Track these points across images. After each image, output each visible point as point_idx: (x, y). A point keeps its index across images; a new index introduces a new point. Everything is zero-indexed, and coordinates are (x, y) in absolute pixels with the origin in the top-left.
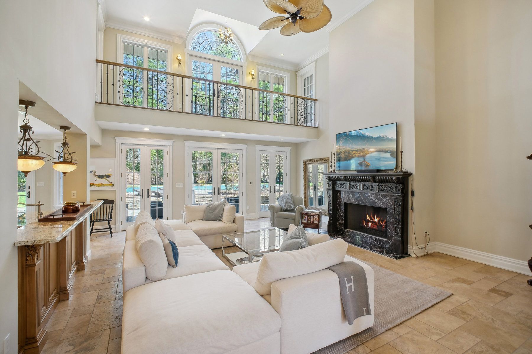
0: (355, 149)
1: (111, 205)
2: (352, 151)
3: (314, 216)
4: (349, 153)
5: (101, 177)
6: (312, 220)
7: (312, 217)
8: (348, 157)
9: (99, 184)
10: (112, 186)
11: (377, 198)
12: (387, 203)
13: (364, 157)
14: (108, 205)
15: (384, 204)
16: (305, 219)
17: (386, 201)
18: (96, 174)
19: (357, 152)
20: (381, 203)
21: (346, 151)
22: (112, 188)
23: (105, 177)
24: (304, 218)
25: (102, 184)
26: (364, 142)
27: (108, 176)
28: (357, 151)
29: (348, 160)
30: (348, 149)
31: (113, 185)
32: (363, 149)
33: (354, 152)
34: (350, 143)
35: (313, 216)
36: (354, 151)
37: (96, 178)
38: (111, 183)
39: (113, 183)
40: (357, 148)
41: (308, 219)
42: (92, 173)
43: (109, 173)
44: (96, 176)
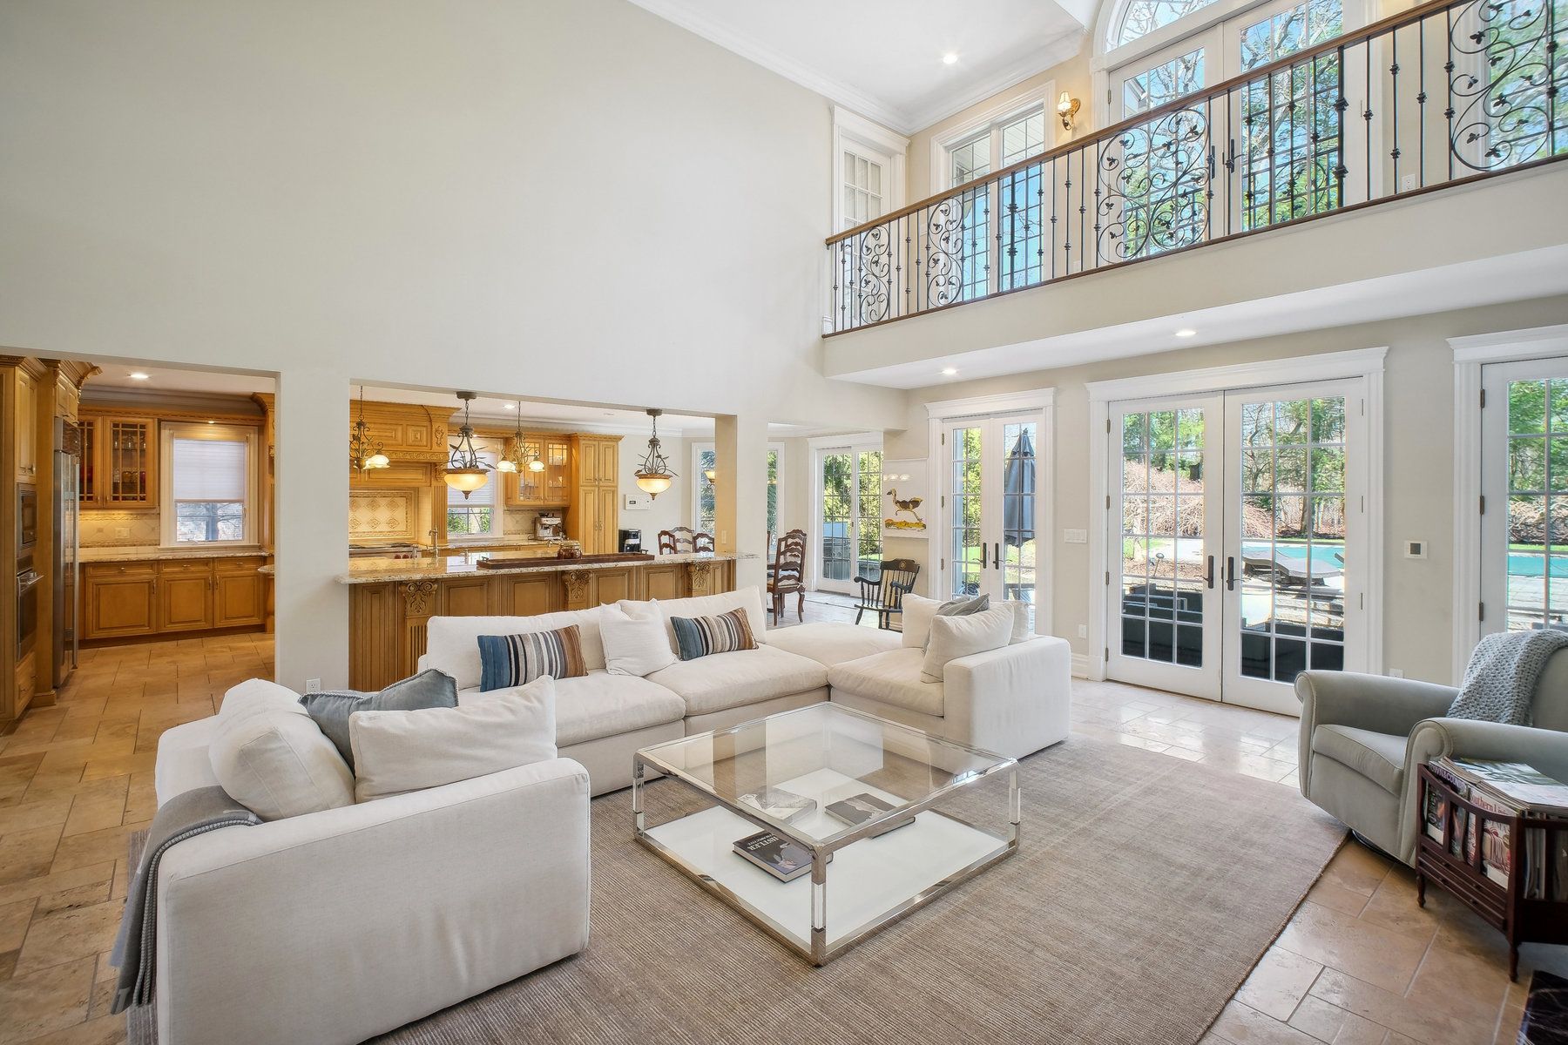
1: (911, 575)
5: (904, 505)
9: (901, 523)
22: (922, 534)
23: (911, 506)
25: (906, 524)
27: (916, 503)
37: (897, 508)
38: (920, 520)
39: (923, 522)
42: (892, 496)
43: (917, 497)
44: (897, 502)
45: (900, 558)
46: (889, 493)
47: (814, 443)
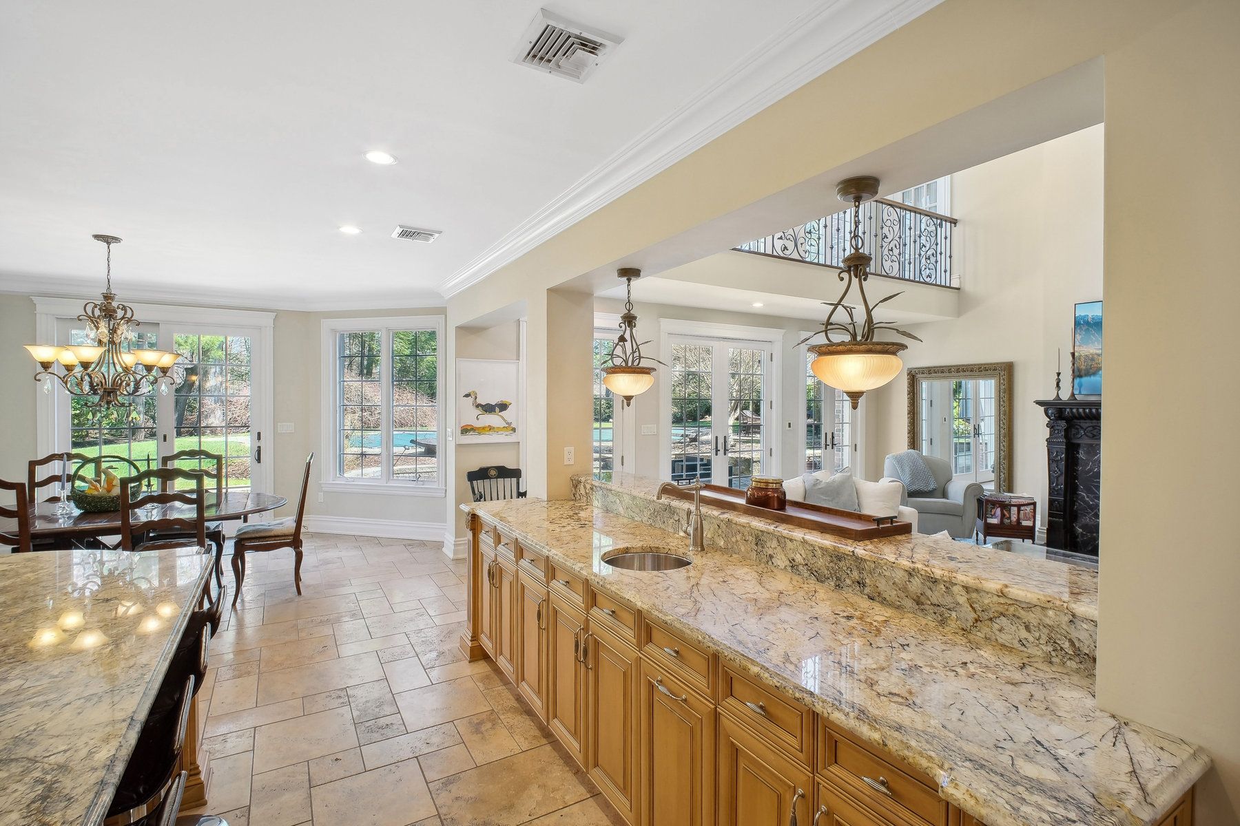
1: (514, 480)
3: (1022, 508)
5: (488, 409)
6: (1014, 518)
7: (1014, 510)
9: (484, 428)
10: (511, 432)
14: (508, 480)
16: (993, 516)
18: (479, 401)
22: (512, 438)
23: (497, 410)
24: (993, 513)
25: (491, 428)
27: (503, 407)
31: (514, 430)
35: (1019, 506)
37: (479, 411)
38: (509, 424)
39: (512, 426)
41: (1003, 515)
42: (470, 400)
43: (505, 399)
44: (478, 406)
45: (489, 465)
46: (467, 396)
47: (327, 324)
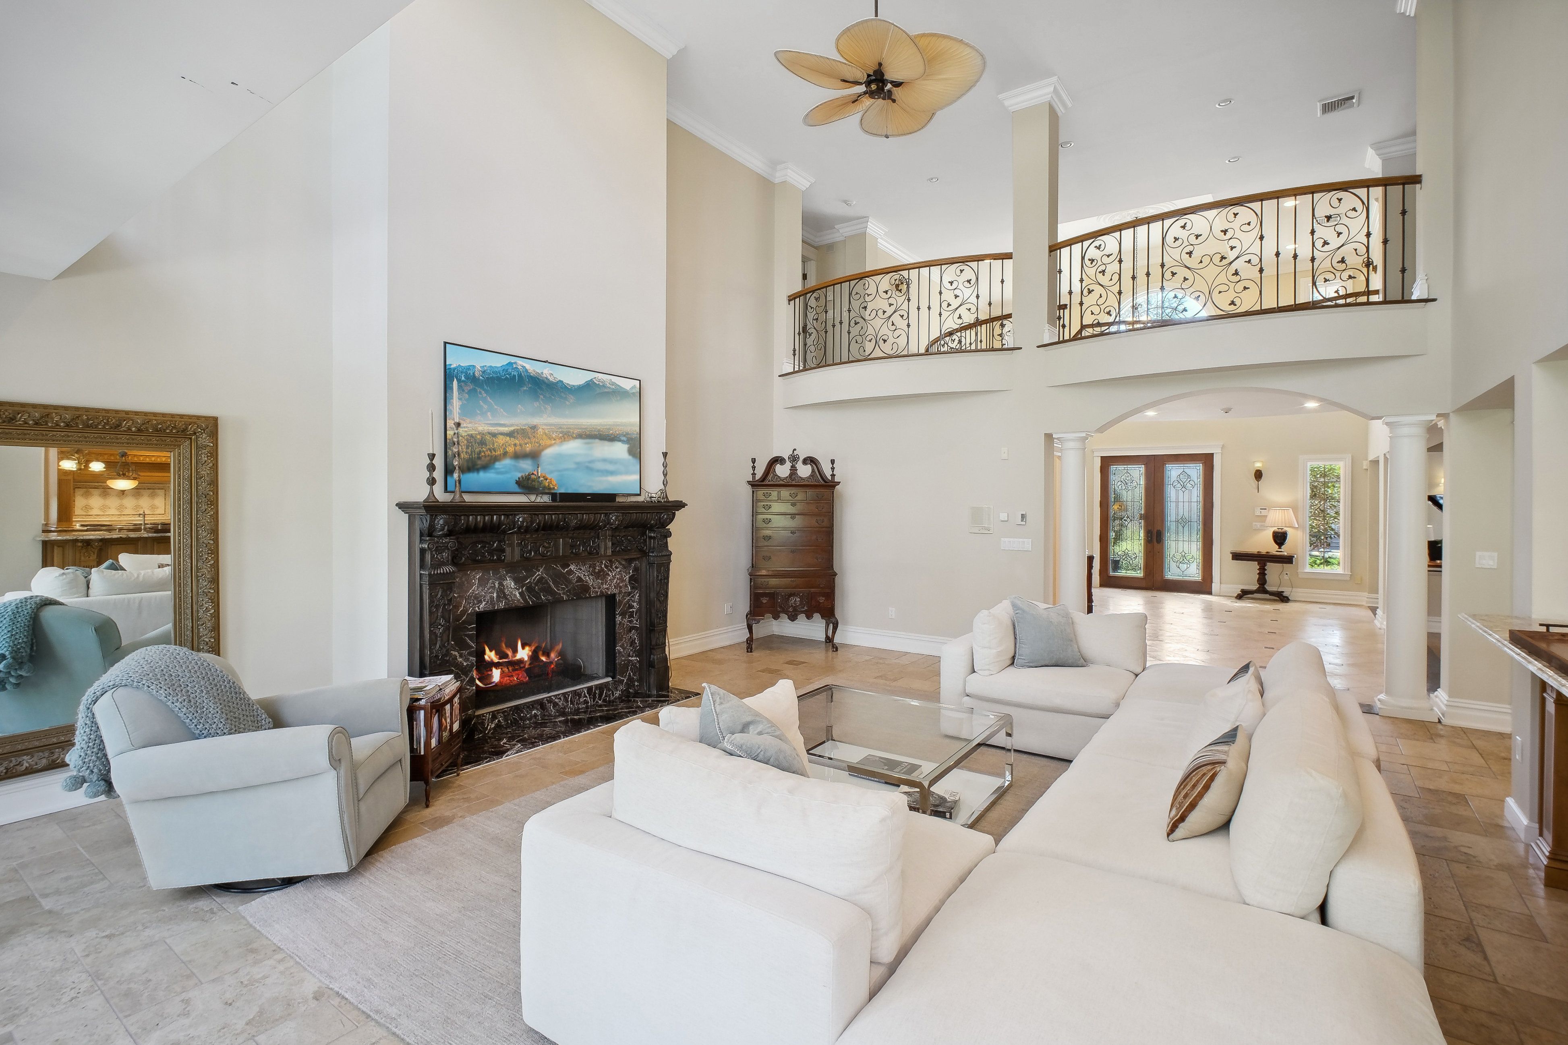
0: (506, 430)
2: (494, 435)
4: (482, 443)
8: (479, 458)
11: (595, 573)
12: (616, 582)
13: (534, 456)
15: (610, 585)
17: (614, 577)
19: (513, 441)
20: (602, 584)
21: (471, 436)
26: (536, 404)
28: (510, 434)
29: (478, 470)
30: (480, 429)
32: (534, 428)
33: (501, 440)
34: (486, 407)
36: (501, 437)
40: (512, 425)
